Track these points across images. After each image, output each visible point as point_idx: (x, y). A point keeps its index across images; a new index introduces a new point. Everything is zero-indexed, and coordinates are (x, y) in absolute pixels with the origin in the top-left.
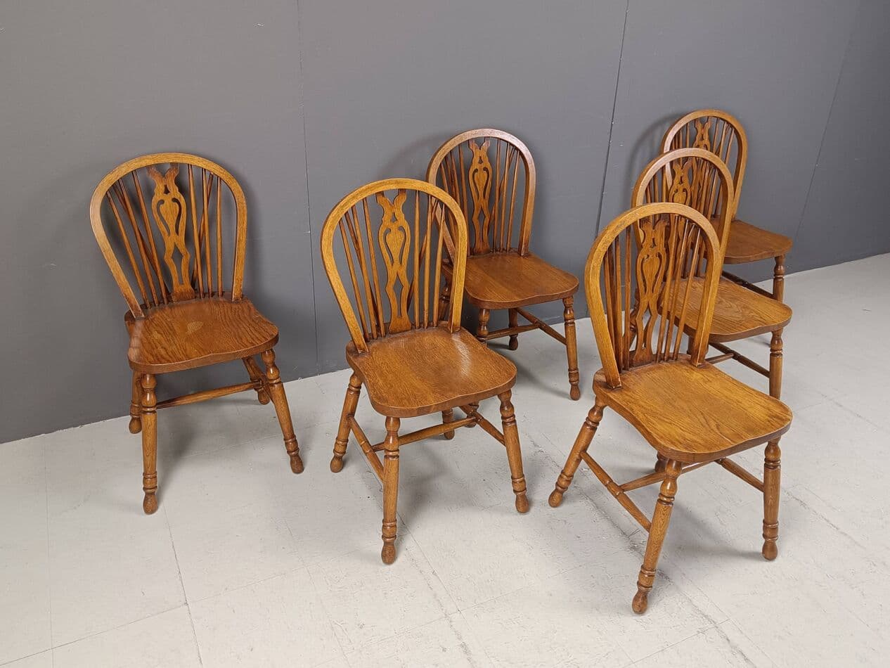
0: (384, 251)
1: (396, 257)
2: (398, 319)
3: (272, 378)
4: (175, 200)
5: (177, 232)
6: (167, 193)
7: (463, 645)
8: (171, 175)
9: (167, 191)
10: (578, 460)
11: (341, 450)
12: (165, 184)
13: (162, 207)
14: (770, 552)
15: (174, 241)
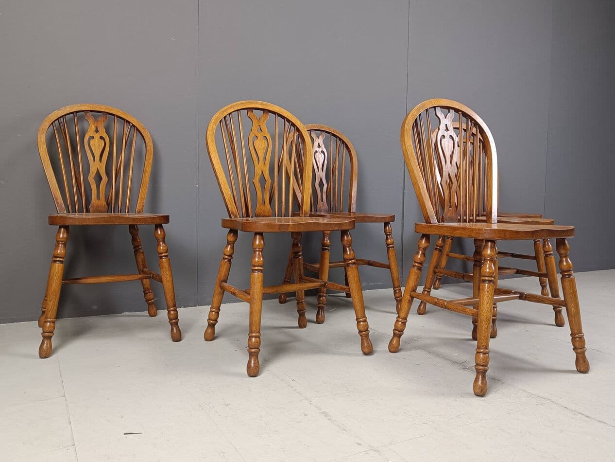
0: (253, 152)
1: (261, 157)
2: (262, 206)
3: (161, 251)
4: (102, 138)
5: (100, 160)
6: (97, 133)
7: (323, 413)
8: (101, 120)
9: (97, 131)
10: (409, 301)
11: (213, 317)
12: (96, 125)
13: (92, 142)
14: (582, 366)
15: (97, 166)
